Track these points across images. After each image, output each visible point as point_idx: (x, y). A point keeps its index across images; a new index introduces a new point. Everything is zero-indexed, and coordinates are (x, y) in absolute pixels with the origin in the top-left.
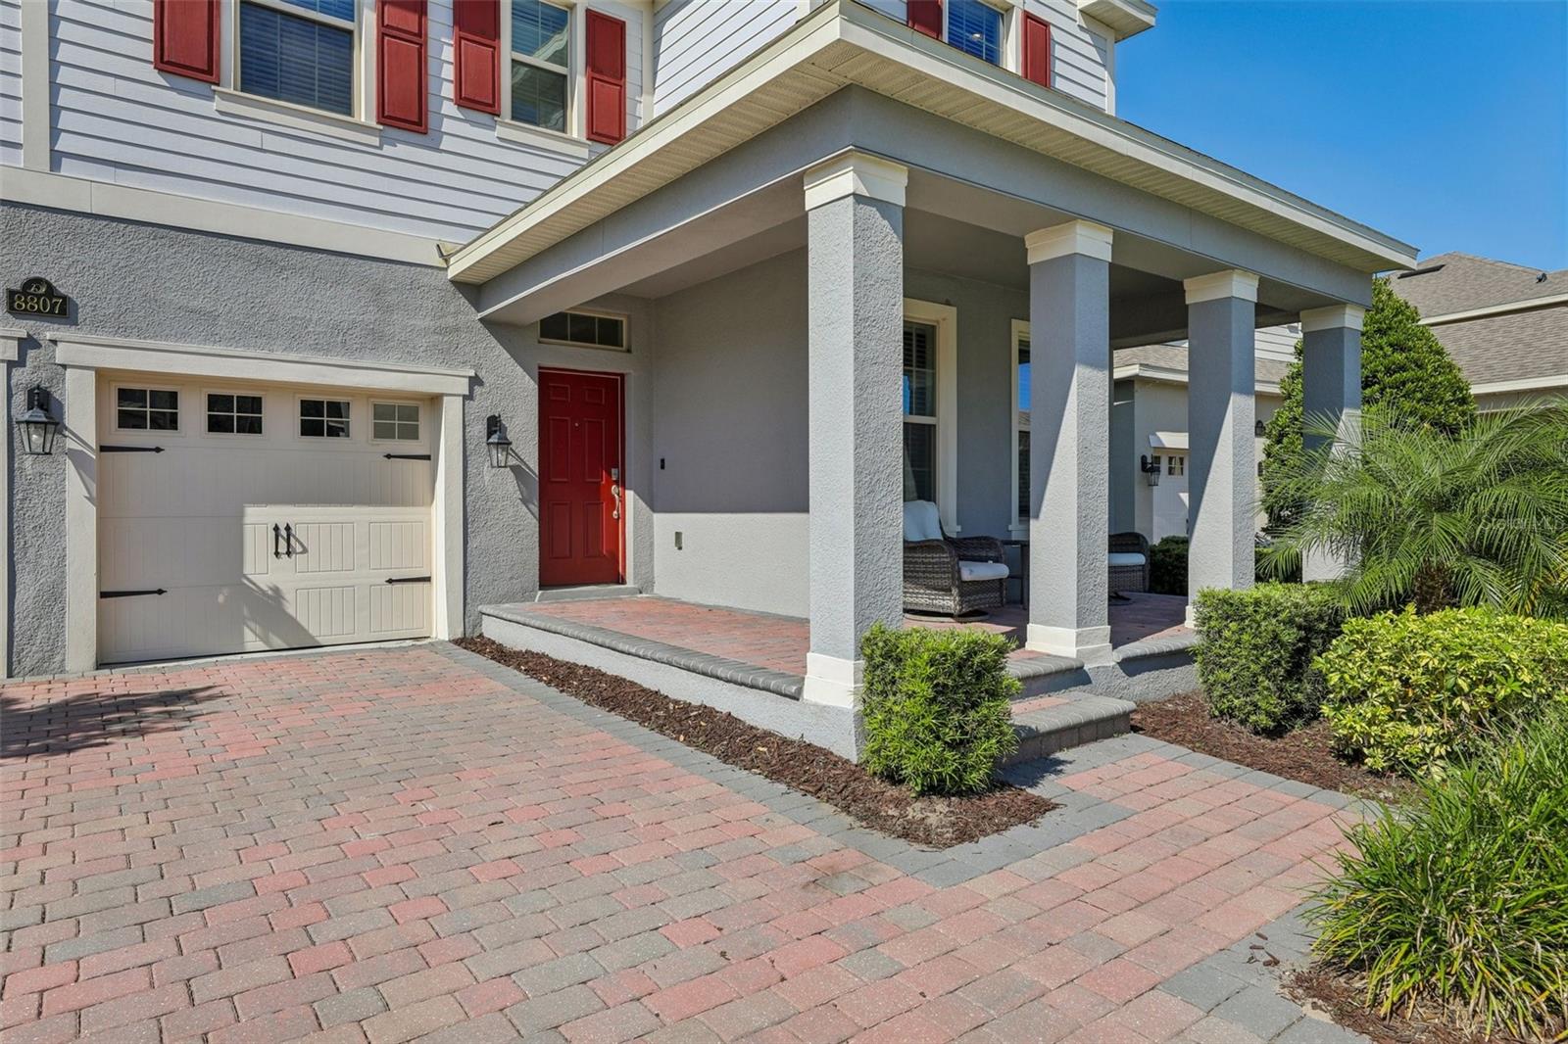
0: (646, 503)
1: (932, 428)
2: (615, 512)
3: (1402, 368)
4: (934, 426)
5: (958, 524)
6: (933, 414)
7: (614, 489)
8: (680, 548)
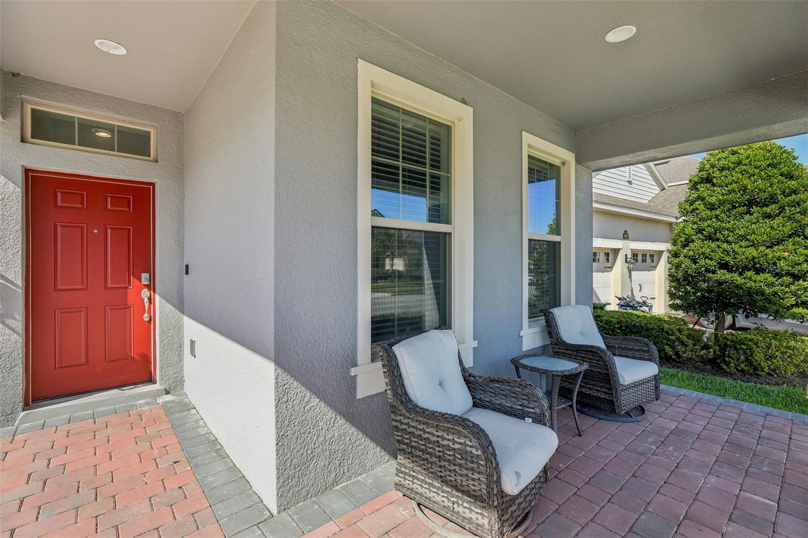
0: (175, 307)
1: (447, 236)
2: (146, 315)
3: (795, 192)
4: (450, 234)
5: (474, 340)
6: (448, 221)
7: (145, 293)
8: (195, 356)
